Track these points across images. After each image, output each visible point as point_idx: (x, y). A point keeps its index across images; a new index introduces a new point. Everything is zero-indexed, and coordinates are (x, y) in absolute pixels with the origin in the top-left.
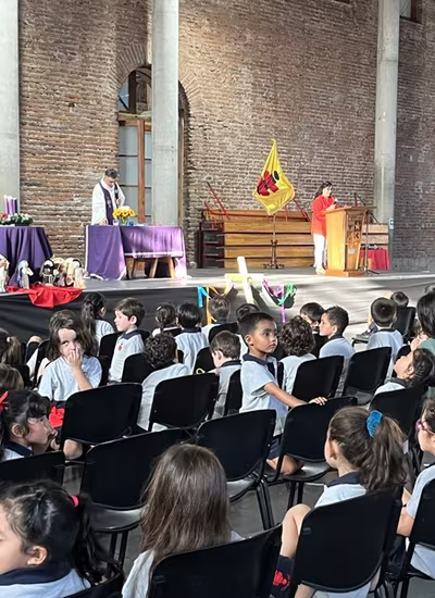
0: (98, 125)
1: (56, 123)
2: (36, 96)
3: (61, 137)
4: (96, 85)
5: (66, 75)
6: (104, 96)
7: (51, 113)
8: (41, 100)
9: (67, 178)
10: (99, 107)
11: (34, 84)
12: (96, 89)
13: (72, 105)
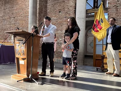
0: (68, 16)
1: (55, 18)
2: (50, 12)
3: (56, 22)
4: (67, 4)
5: (58, 4)
6: (70, 6)
7: (54, 16)
8: (51, 13)
9: (58, 33)
10: (68, 10)
11: (50, 9)
12: (68, 5)
13: (60, 12)
